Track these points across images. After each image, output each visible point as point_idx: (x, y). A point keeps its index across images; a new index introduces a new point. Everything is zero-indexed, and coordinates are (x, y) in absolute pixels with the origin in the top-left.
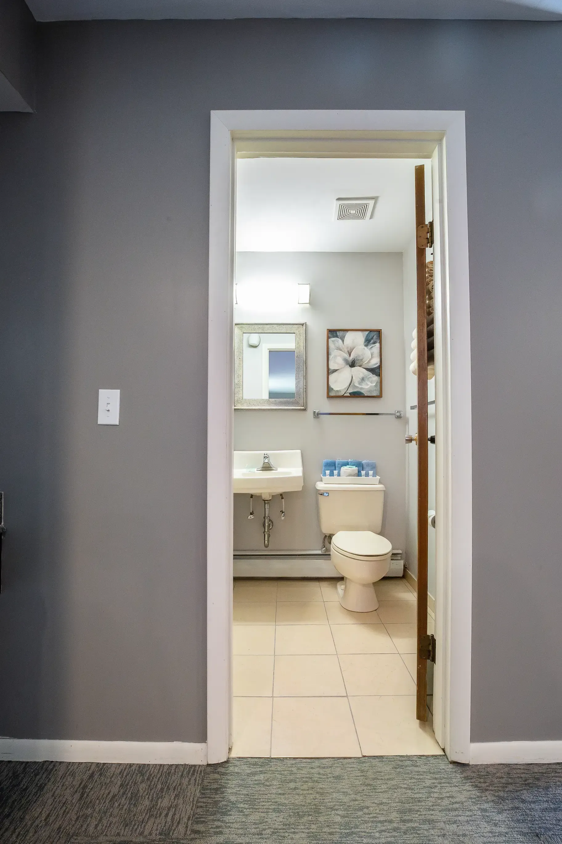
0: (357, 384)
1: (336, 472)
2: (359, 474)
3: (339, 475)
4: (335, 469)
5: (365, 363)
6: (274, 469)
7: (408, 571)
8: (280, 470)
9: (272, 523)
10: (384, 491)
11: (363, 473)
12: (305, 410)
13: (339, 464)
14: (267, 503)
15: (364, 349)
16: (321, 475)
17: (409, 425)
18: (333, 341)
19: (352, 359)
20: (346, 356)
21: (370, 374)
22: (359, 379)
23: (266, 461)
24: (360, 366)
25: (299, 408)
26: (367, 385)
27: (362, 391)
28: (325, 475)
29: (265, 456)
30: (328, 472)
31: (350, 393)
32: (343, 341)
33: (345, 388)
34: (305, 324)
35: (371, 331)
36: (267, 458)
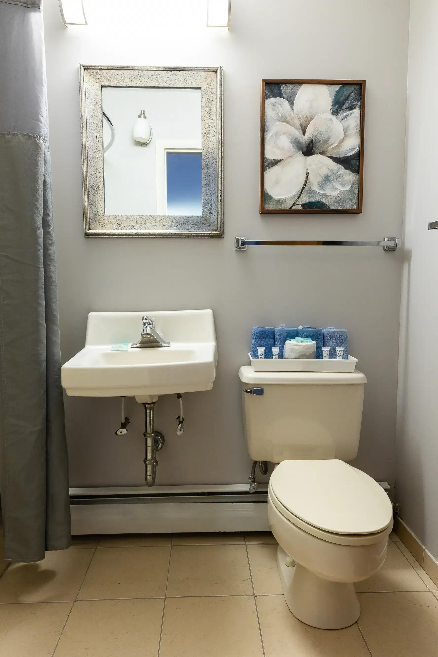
0: (315, 188)
1: (275, 350)
2: (318, 355)
3: (281, 355)
4: (274, 343)
5: (332, 147)
6: (163, 345)
7: (400, 520)
8: (174, 346)
9: (163, 437)
10: (365, 384)
11: (326, 350)
12: (219, 236)
13: (281, 335)
14: (150, 409)
15: (331, 120)
16: (249, 354)
17: (409, 265)
18: (273, 104)
19: (308, 139)
20: (298, 133)
21: (342, 170)
22: (321, 179)
23: (148, 331)
24: (323, 153)
25: (208, 232)
26: (335, 189)
27: (325, 201)
28: (255, 355)
29: (145, 321)
30: (261, 350)
31: (303, 205)
32: (292, 104)
33: (293, 197)
34: (221, 69)
35: (344, 84)
36: (150, 324)
